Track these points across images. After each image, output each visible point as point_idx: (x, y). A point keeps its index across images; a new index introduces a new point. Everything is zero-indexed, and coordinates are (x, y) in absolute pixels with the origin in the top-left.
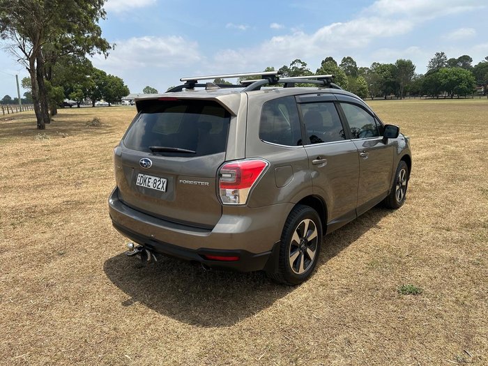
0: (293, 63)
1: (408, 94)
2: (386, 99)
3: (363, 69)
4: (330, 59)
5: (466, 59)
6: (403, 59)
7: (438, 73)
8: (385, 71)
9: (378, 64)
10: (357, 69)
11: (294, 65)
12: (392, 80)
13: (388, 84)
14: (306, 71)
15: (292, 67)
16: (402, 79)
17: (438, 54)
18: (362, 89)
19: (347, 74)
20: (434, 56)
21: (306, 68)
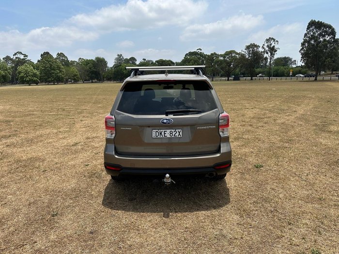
0: (15, 54)
1: (105, 79)
2: (92, 82)
3: (73, 62)
4: (48, 53)
5: (133, 59)
6: (99, 57)
7: (121, 67)
8: (89, 64)
9: (83, 59)
10: (68, 61)
11: (16, 56)
12: (95, 70)
13: (92, 72)
14: (27, 61)
15: (15, 57)
16: (100, 70)
17: (119, 55)
18: (75, 75)
19: (63, 65)
20: (117, 57)
21: (28, 58)
